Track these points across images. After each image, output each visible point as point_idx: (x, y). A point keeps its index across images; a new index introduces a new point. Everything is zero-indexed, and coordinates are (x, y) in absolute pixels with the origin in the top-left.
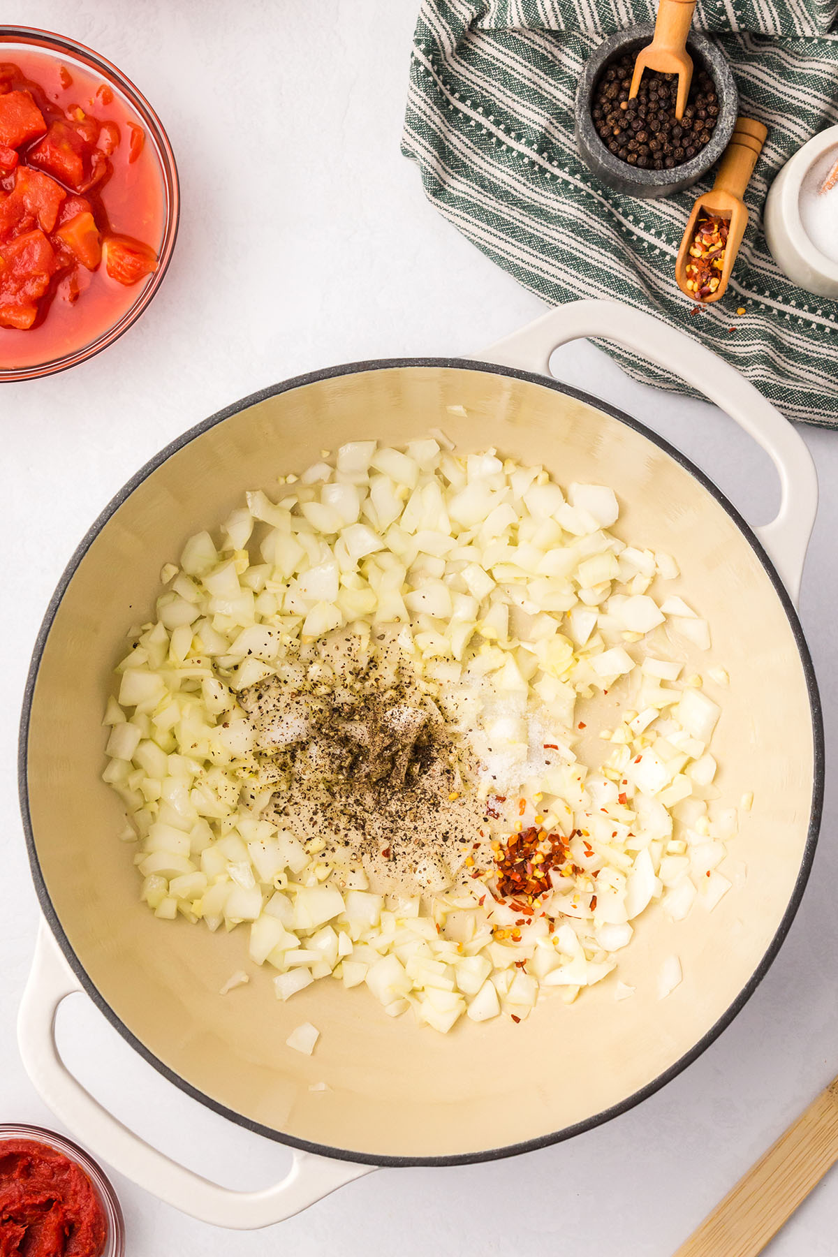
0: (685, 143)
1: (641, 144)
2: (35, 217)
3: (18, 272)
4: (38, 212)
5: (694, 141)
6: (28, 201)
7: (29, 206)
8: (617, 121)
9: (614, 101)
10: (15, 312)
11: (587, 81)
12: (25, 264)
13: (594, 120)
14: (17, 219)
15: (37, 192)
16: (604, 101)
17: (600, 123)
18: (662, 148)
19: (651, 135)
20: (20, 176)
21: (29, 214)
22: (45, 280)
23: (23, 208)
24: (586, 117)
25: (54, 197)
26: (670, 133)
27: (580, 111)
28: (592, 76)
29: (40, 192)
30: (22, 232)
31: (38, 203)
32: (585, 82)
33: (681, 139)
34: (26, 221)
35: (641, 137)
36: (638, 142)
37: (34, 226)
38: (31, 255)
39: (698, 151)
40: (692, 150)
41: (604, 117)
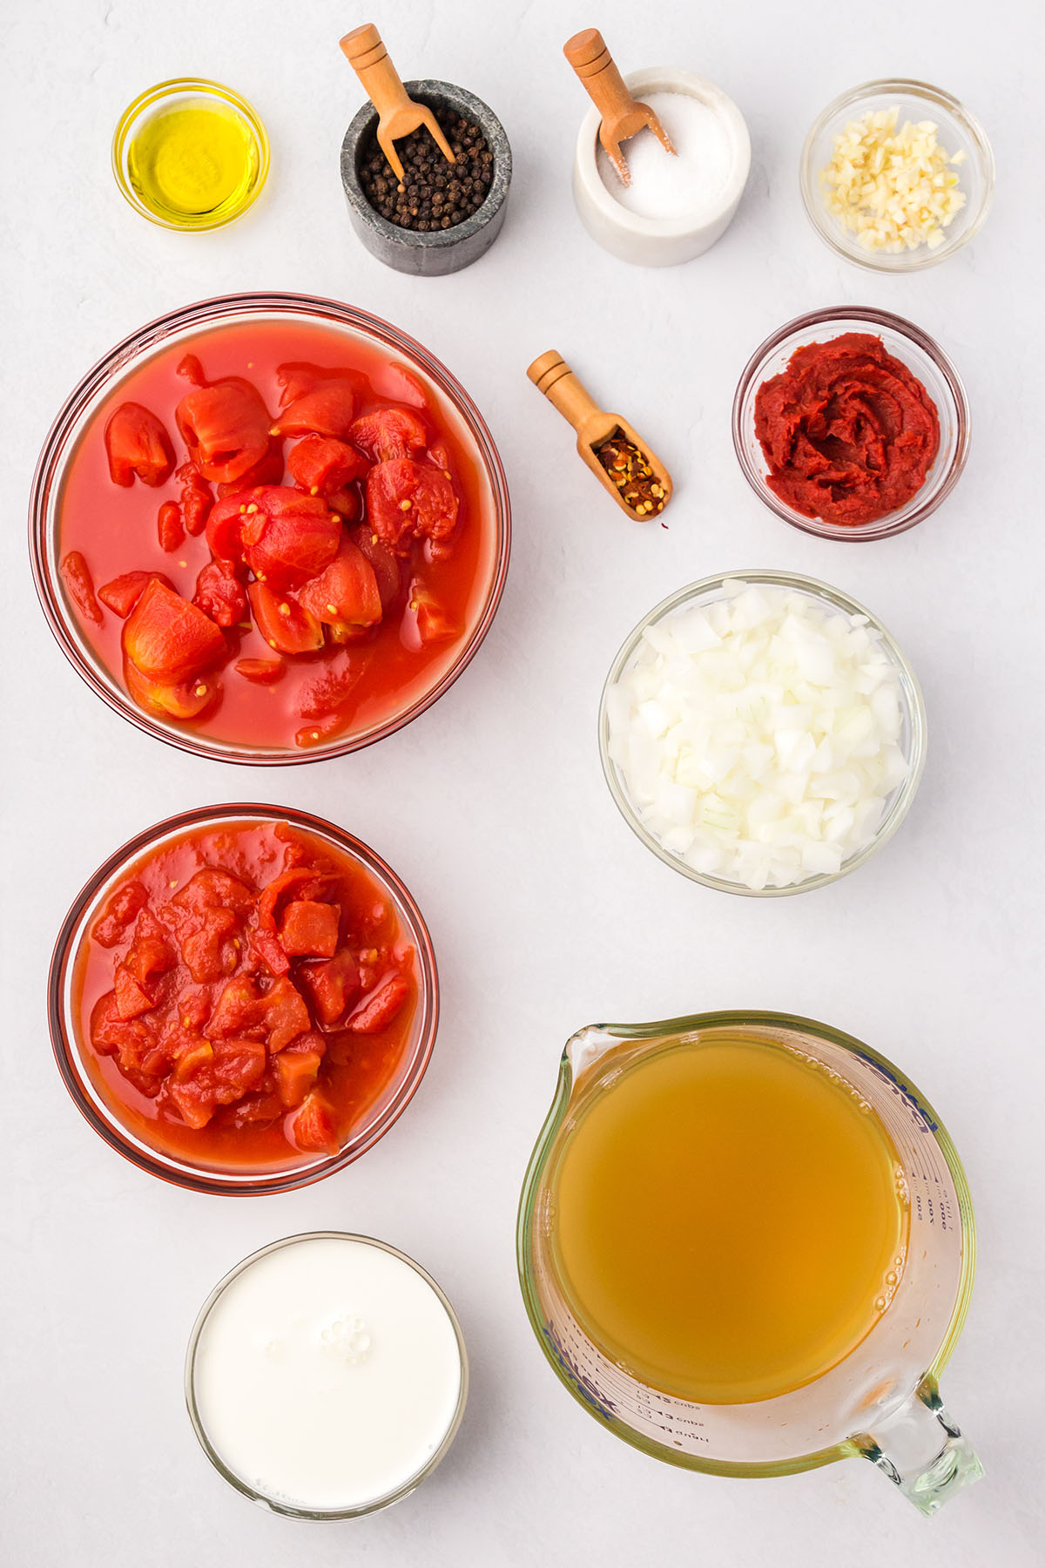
0: (475, 174)
1: (443, 205)
2: (269, 1030)
3: (219, 1073)
4: (274, 1030)
5: (481, 168)
6: (271, 1015)
7: (269, 1019)
8: (408, 205)
9: (390, 191)
10: (193, 1106)
11: (356, 194)
12: (229, 1070)
13: (389, 219)
14: (251, 1024)
15: (284, 1011)
16: (382, 198)
17: (396, 218)
18: (462, 194)
19: (443, 190)
20: (279, 986)
21: (265, 1025)
22: (239, 1094)
23: (263, 1017)
24: (381, 222)
25: (297, 1026)
26: (456, 176)
27: (372, 221)
28: (356, 187)
29: (287, 1014)
30: (249, 1038)
31: (279, 1023)
32: (355, 196)
33: (470, 175)
34: (258, 1030)
35: (438, 198)
36: (439, 205)
37: (261, 1039)
38: (242, 1064)
39: (492, 172)
40: (486, 175)
41: (394, 211)
